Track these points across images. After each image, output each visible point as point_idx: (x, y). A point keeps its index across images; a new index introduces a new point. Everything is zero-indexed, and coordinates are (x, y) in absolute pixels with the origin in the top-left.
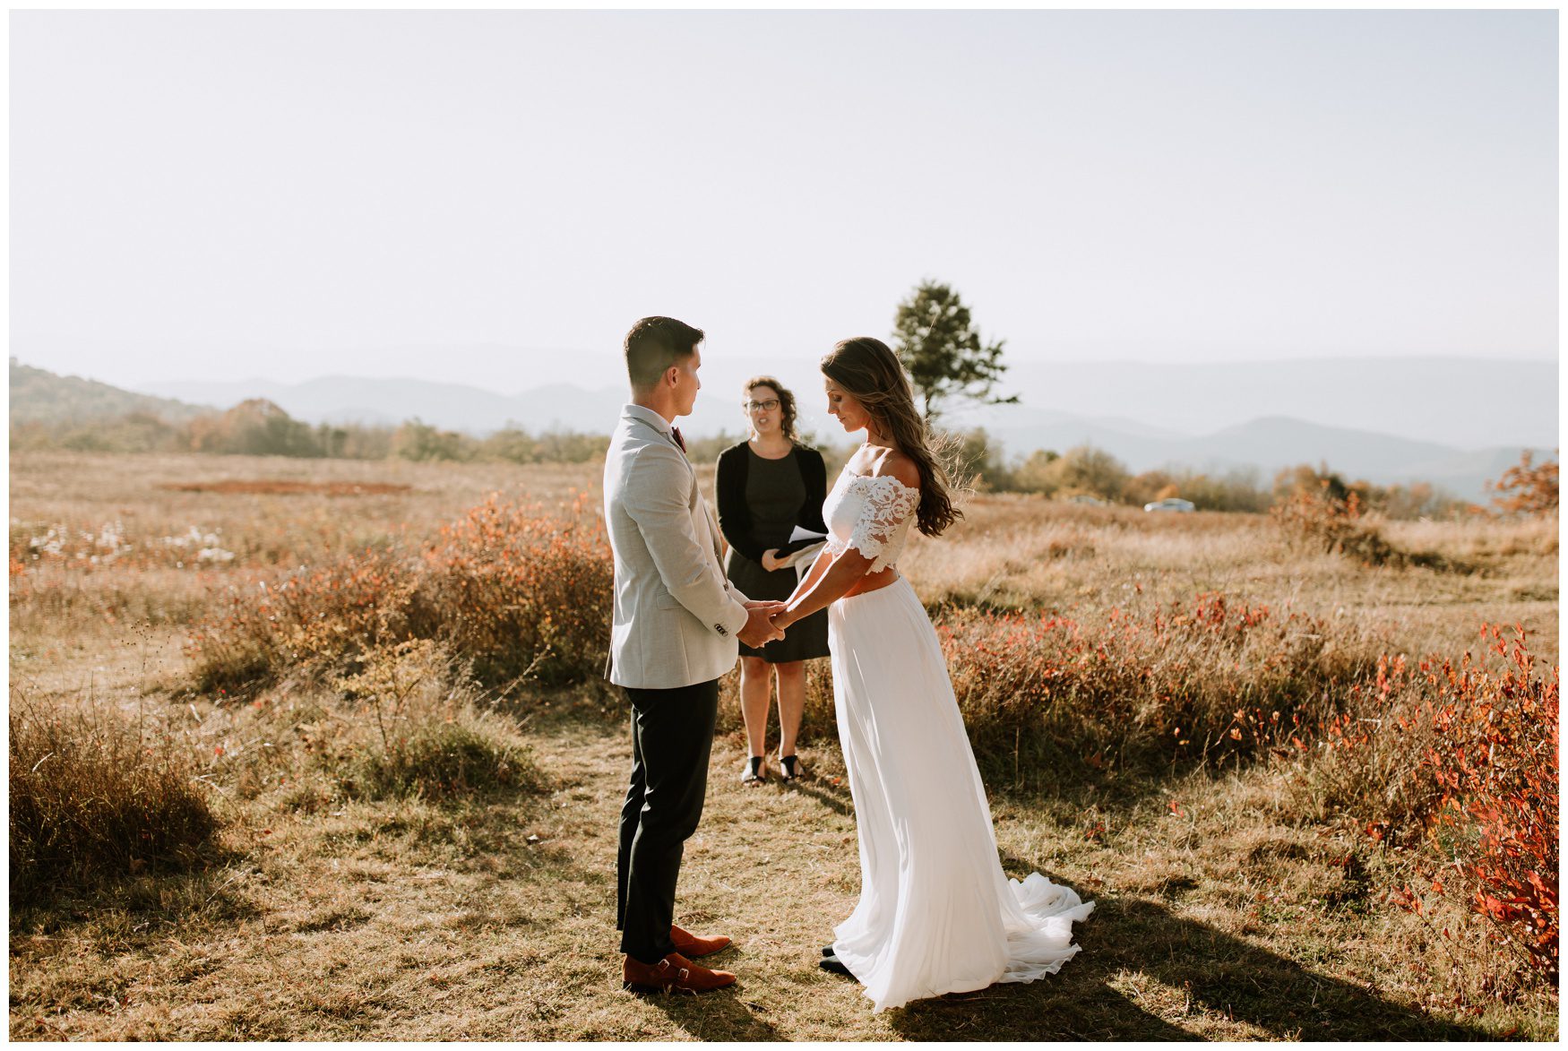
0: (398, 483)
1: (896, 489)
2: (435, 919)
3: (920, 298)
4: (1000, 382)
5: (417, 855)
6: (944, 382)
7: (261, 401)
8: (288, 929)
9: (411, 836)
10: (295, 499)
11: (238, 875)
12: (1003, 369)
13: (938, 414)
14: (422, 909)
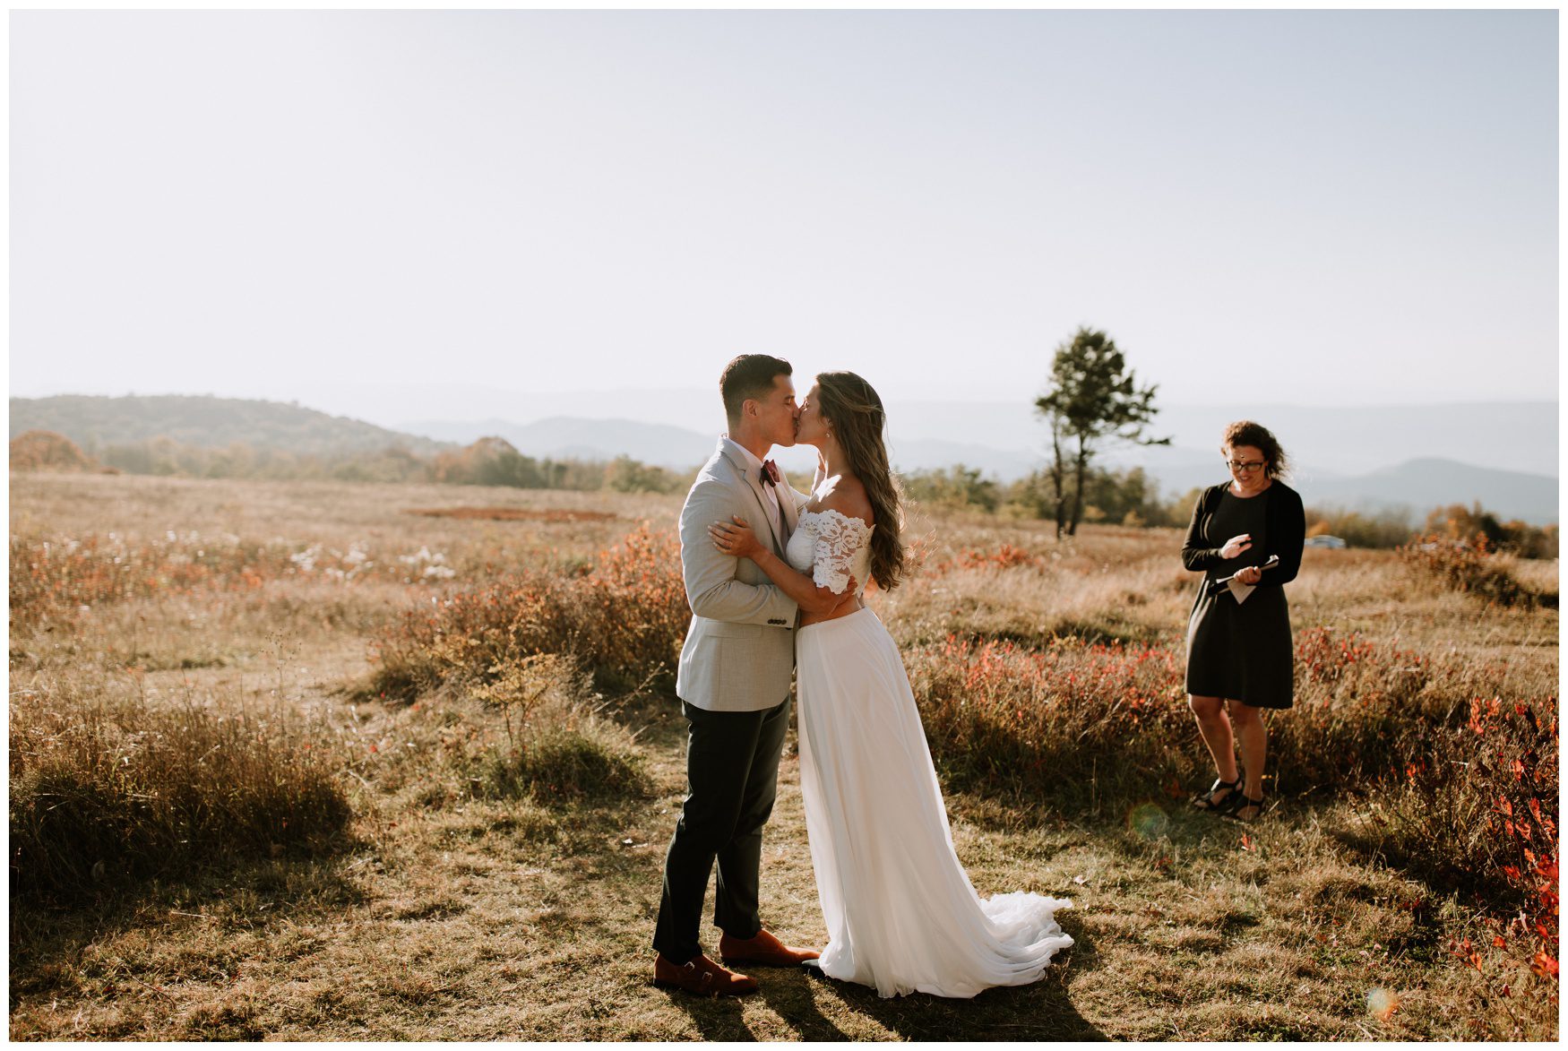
0: (606, 511)
2: (522, 914)
3: (1076, 344)
4: (1152, 424)
5: (521, 853)
6: (1100, 424)
7: (496, 439)
8: (391, 916)
9: (518, 834)
10: (516, 524)
11: (358, 864)
12: (1155, 411)
13: (1092, 453)
14: (512, 904)
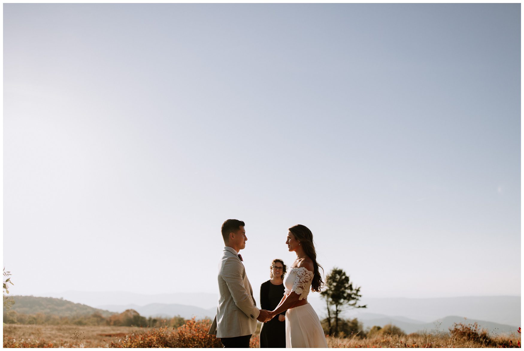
1: (305, 271)
3: (333, 273)
4: (360, 300)
6: (342, 301)
7: (132, 310)
12: (360, 296)
13: (340, 311)
